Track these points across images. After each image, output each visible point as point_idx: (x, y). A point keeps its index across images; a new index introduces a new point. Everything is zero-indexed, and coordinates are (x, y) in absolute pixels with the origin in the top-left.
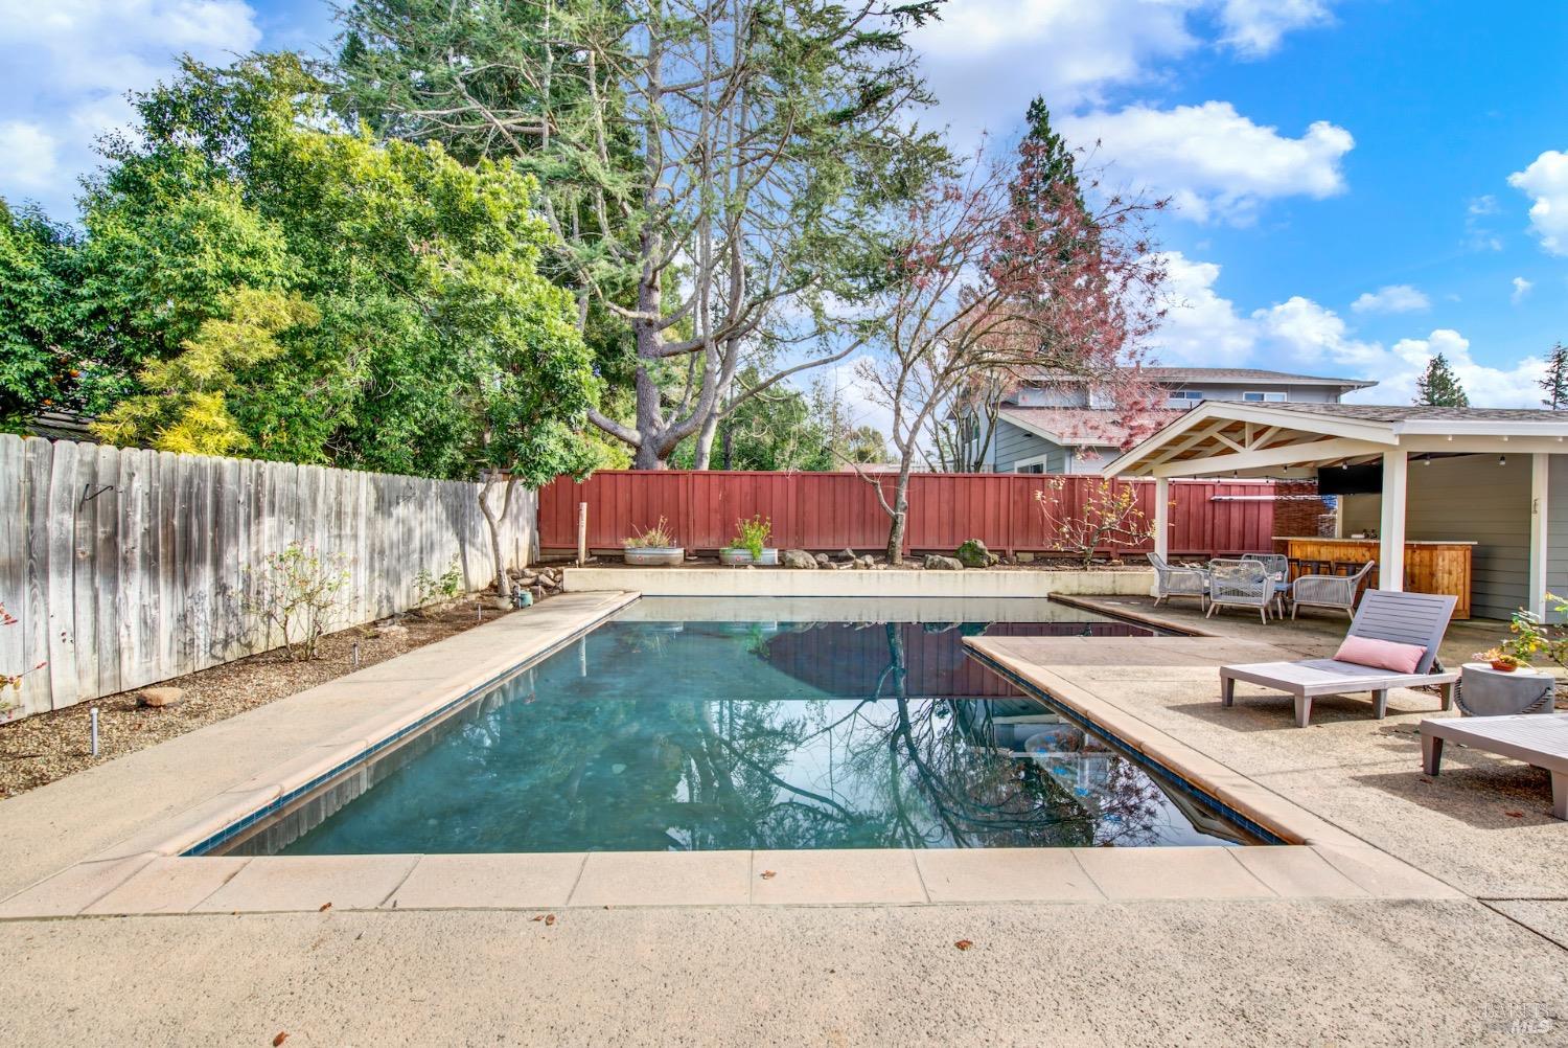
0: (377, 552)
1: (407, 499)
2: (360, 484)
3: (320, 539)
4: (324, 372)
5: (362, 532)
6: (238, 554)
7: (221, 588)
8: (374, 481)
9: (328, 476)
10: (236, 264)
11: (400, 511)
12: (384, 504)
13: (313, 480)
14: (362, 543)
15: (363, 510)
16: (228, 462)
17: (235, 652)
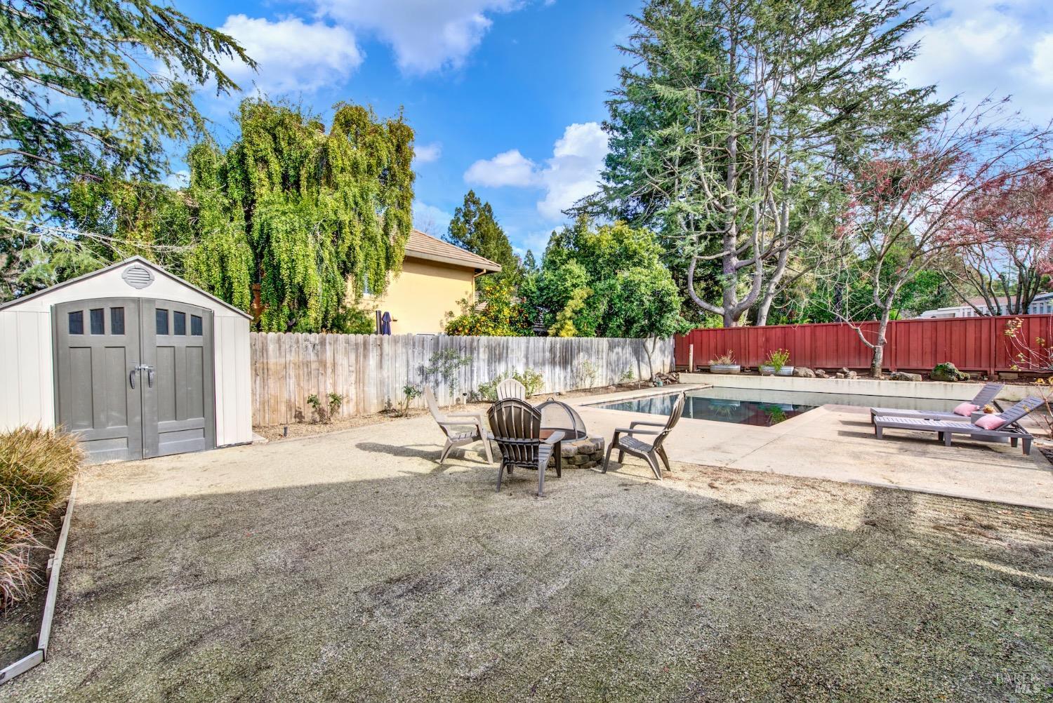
0: (609, 363)
1: (618, 346)
2: (604, 342)
3: (593, 359)
4: (595, 308)
5: (604, 357)
6: (575, 362)
7: (572, 371)
8: (608, 341)
9: (595, 340)
10: (575, 281)
11: (616, 350)
12: (611, 348)
13: (592, 341)
14: (604, 360)
15: (605, 350)
16: (573, 338)
17: (574, 388)
